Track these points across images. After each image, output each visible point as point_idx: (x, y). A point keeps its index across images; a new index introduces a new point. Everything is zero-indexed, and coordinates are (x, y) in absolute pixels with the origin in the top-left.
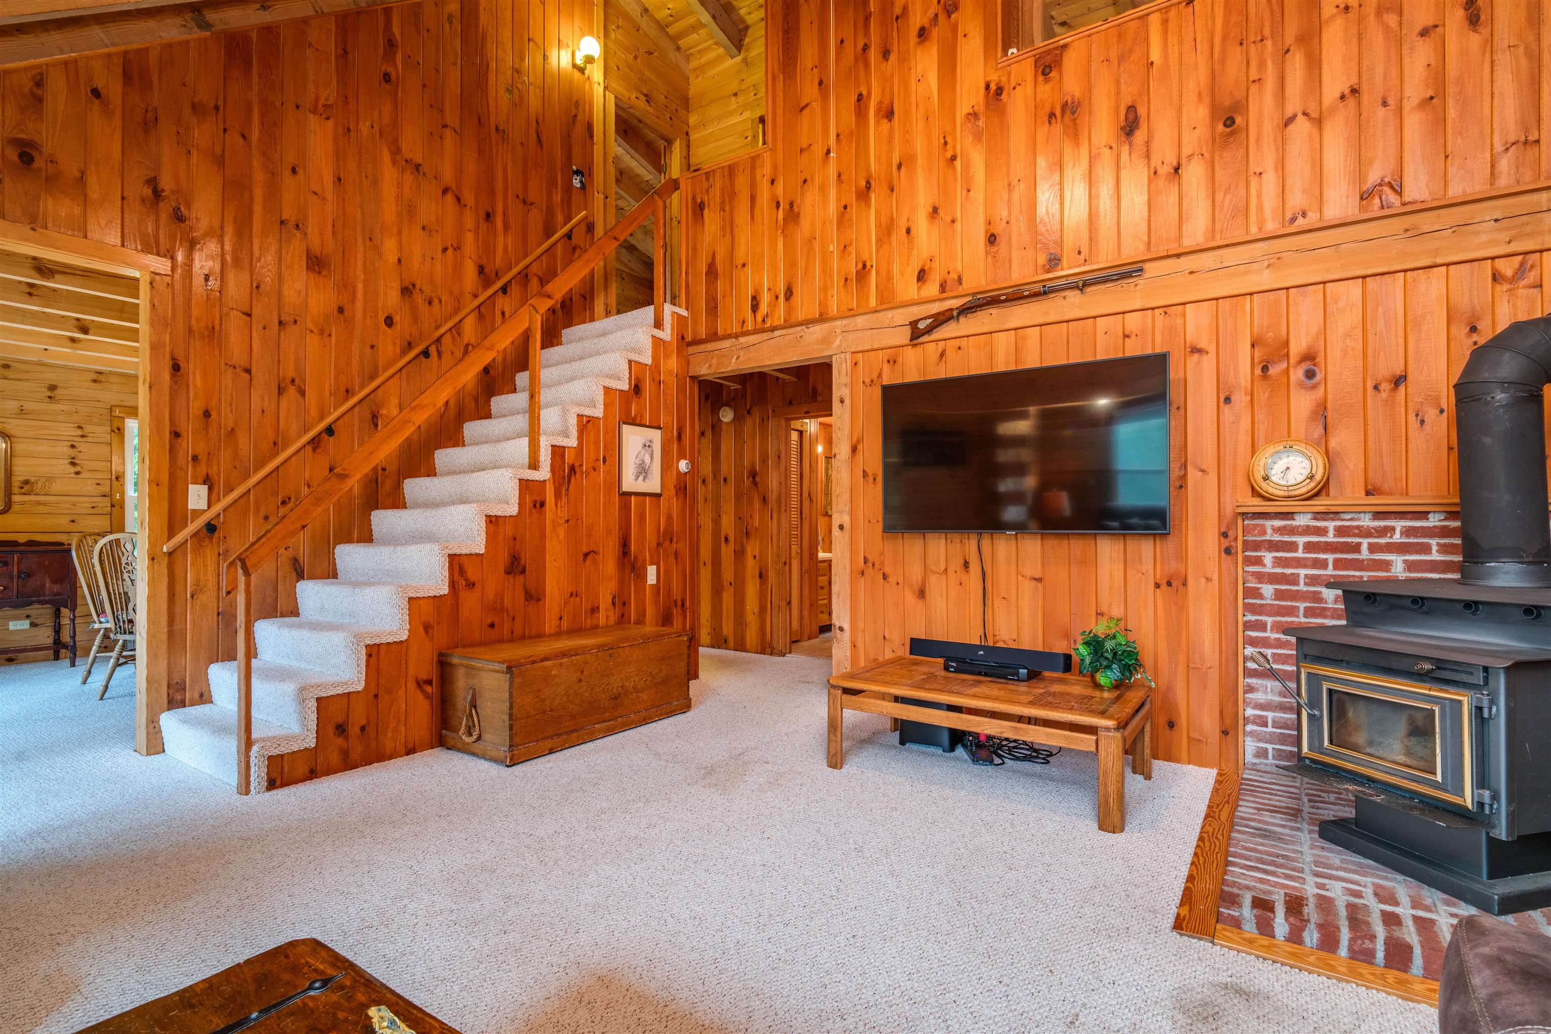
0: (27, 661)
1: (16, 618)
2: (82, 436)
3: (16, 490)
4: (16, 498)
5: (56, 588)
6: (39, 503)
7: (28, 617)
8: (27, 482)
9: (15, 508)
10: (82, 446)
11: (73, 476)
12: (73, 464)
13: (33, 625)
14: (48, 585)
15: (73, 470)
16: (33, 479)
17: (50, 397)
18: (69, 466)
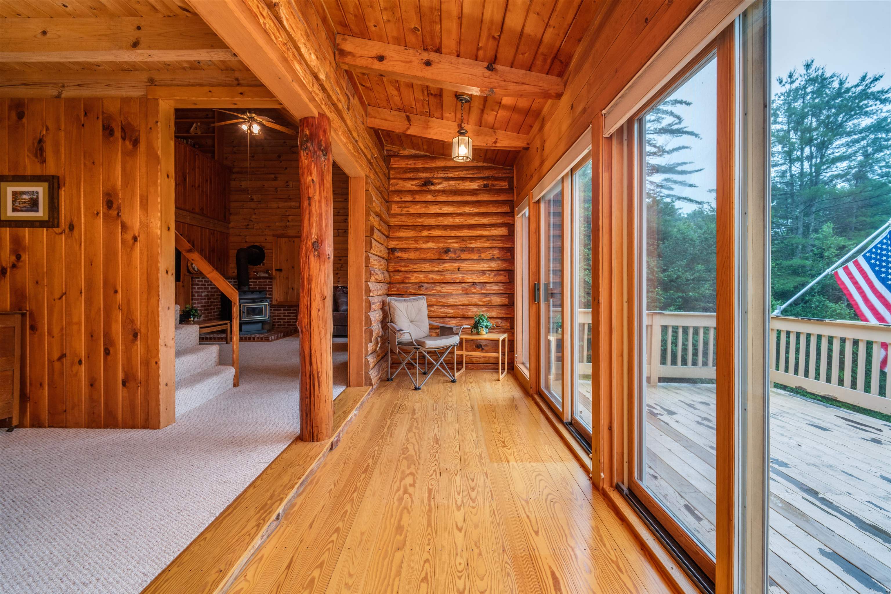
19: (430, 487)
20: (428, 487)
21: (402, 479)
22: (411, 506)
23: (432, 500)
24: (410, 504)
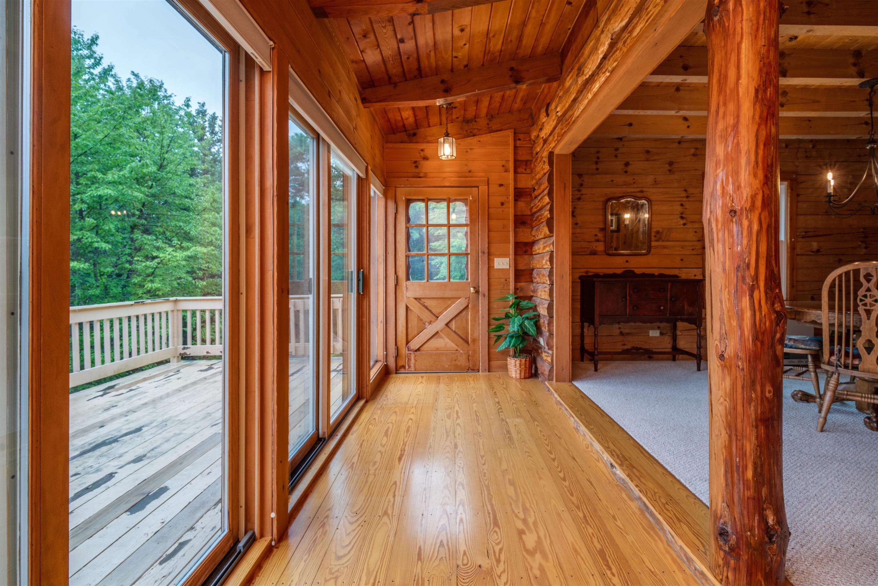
0: (658, 360)
1: (653, 329)
2: (687, 197)
3: (653, 238)
4: (654, 244)
5: (691, 310)
6: (664, 247)
7: (659, 328)
8: (658, 232)
9: (653, 251)
10: (687, 205)
11: (682, 226)
12: (682, 218)
13: (661, 334)
14: (686, 307)
15: (682, 222)
16: (661, 230)
17: (670, 170)
18: (679, 219)
19: (496, 529)
20: (499, 528)
21: (539, 541)
22: (511, 504)
23: (490, 511)
24: (513, 506)
